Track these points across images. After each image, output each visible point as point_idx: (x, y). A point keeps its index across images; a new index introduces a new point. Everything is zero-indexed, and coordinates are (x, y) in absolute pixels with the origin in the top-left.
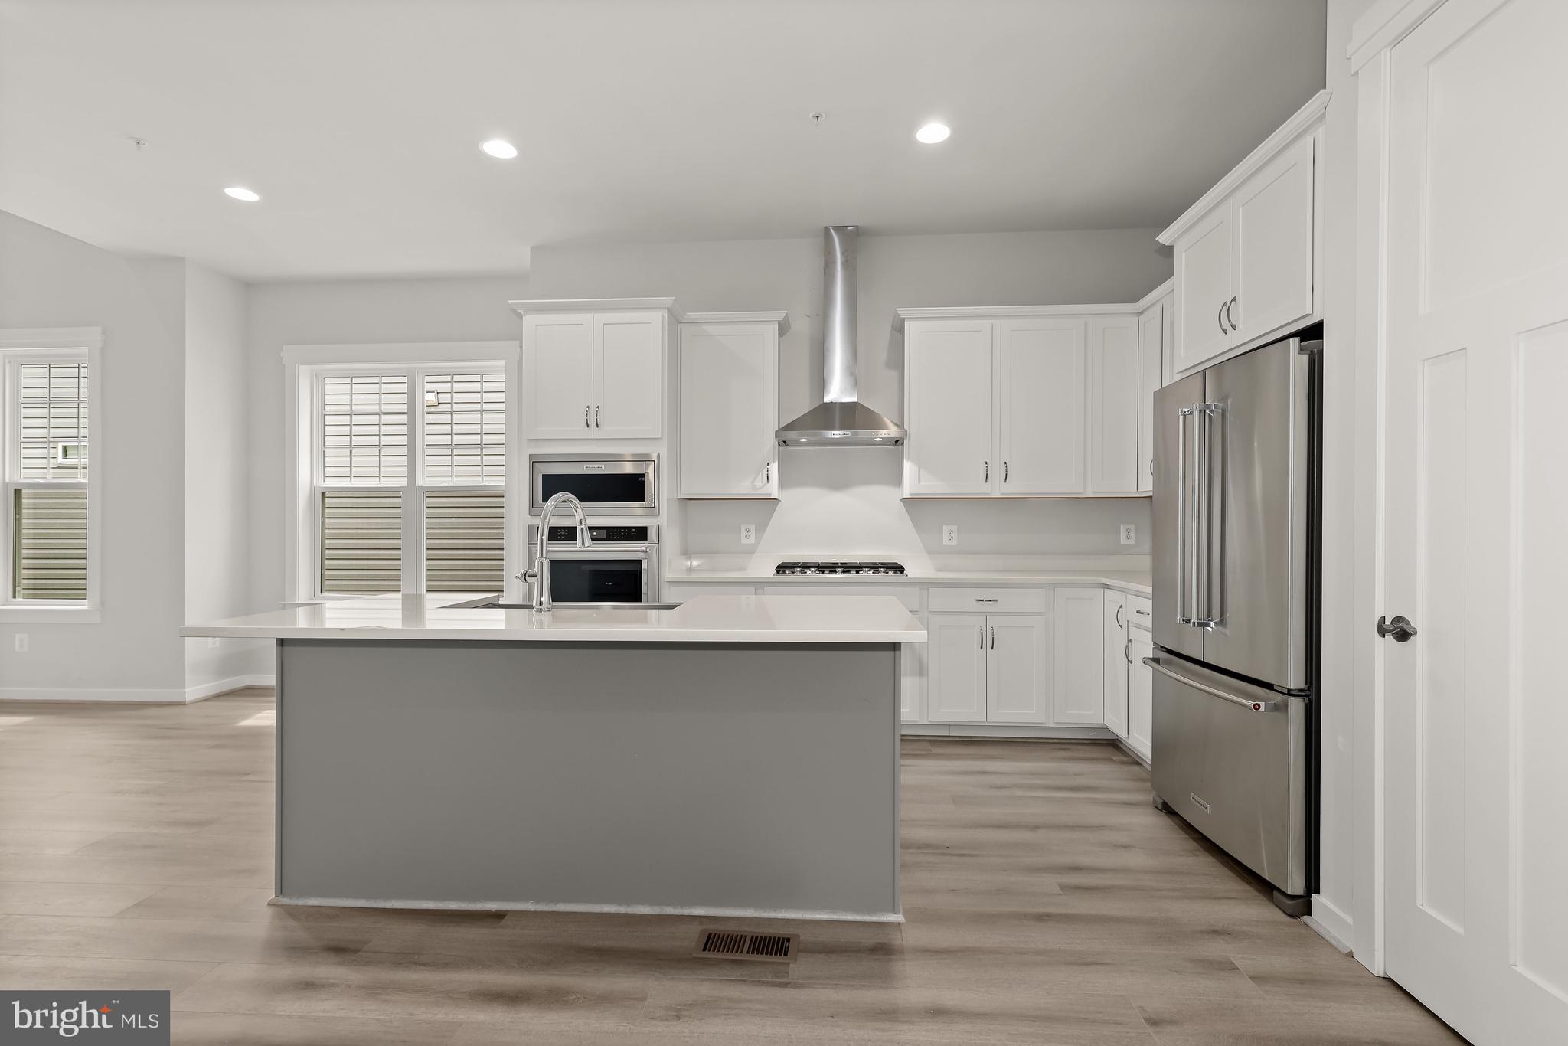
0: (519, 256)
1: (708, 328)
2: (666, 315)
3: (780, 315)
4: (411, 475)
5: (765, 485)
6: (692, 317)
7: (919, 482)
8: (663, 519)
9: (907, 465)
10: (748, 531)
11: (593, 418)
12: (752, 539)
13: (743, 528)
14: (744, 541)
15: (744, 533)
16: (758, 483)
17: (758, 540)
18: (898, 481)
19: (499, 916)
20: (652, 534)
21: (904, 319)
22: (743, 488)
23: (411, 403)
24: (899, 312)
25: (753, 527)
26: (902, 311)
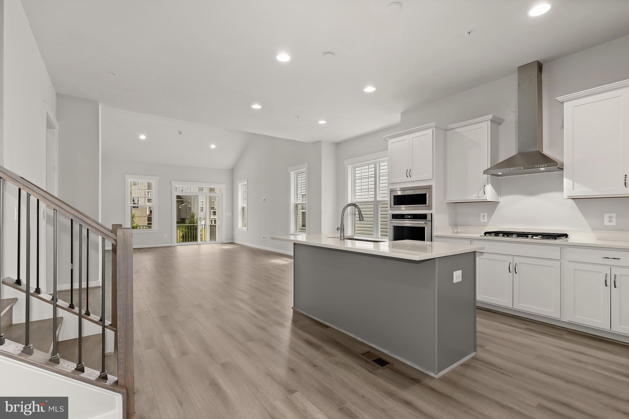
0: (396, 118)
1: (458, 130)
2: (434, 130)
3: (490, 117)
4: (375, 197)
5: (483, 195)
6: (452, 126)
7: (573, 189)
8: (433, 211)
9: (565, 180)
10: (484, 216)
11: (409, 174)
12: (486, 220)
13: (482, 214)
14: (482, 220)
15: (482, 218)
16: (480, 195)
17: (489, 221)
18: (561, 189)
19: (327, 327)
20: (429, 218)
21: (564, 101)
22: (473, 197)
23: (375, 174)
24: (558, 100)
25: (486, 214)
26: (559, 98)
